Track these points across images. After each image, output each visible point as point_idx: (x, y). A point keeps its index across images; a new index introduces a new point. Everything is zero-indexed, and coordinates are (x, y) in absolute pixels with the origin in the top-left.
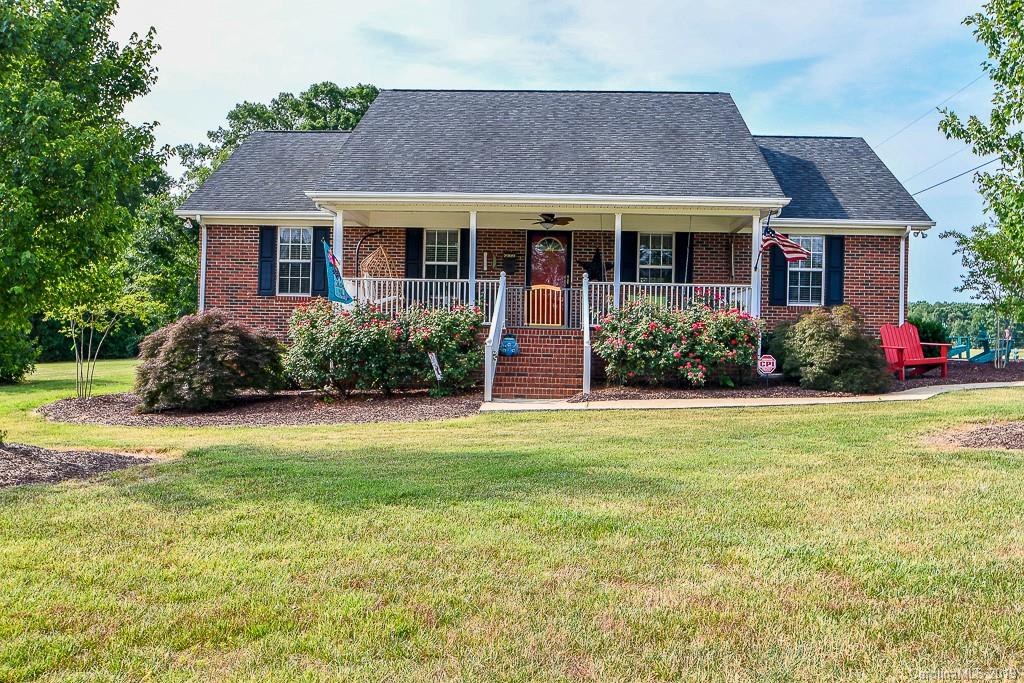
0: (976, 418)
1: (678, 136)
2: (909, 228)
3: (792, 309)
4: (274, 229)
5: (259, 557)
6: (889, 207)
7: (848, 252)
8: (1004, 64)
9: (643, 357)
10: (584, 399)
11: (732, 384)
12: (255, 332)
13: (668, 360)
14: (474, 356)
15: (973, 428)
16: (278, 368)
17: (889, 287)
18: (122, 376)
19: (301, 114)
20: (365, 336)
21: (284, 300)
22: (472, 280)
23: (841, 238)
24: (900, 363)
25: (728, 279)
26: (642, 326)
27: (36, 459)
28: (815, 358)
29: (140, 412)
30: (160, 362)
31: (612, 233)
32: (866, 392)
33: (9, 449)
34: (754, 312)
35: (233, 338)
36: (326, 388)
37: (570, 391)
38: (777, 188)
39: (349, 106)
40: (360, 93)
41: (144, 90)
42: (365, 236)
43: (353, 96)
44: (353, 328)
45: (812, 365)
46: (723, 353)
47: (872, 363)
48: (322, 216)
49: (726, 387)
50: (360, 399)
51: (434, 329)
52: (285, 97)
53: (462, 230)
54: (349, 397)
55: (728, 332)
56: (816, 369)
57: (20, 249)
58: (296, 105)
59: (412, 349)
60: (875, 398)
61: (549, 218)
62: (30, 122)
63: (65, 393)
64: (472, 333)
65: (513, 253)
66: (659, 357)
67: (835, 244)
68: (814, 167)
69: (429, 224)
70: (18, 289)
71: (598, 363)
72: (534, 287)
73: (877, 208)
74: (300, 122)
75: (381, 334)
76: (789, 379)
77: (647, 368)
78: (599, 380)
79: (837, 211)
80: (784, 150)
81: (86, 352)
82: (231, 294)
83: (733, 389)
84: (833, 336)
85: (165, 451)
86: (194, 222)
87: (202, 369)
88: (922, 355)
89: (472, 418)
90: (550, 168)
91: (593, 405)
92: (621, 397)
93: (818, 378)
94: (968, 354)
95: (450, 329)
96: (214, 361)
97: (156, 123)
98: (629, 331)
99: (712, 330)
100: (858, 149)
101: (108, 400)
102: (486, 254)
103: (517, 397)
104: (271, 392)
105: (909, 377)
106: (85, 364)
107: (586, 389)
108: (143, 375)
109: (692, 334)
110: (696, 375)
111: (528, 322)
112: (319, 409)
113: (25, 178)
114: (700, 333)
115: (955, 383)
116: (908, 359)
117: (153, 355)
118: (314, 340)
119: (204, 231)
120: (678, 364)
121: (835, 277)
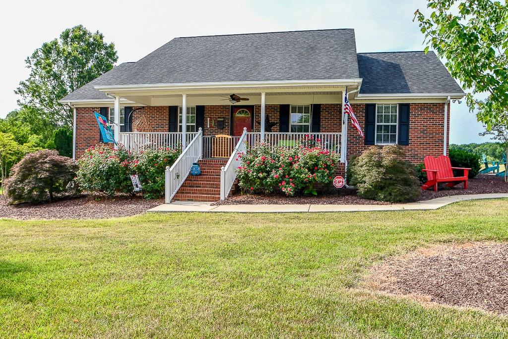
2: (449, 98)
4: (107, 108)
6: (438, 86)
9: (258, 178)
10: (218, 203)
11: (316, 194)
13: (273, 179)
22: (184, 133)
23: (408, 105)
24: (434, 181)
28: (367, 179)
31: (260, 106)
32: (400, 202)
38: (358, 73)
45: (364, 182)
46: (306, 175)
49: (310, 195)
53: (198, 107)
56: (366, 185)
61: (234, 97)
65: (223, 118)
66: (265, 178)
67: (405, 109)
68: (400, 67)
72: (217, 136)
73: (430, 86)
76: (349, 193)
77: (262, 184)
79: (405, 89)
80: (385, 59)
82: (87, 142)
83: (317, 198)
84: (379, 165)
88: (452, 174)
93: (368, 191)
94: (498, 170)
99: (301, 162)
102: (209, 119)
103: (189, 200)
105: (440, 189)
107: (222, 196)
109: (288, 164)
110: (288, 189)
111: (214, 155)
115: (471, 194)
116: (440, 178)
119: (75, 111)
120: (278, 182)
121: (404, 128)
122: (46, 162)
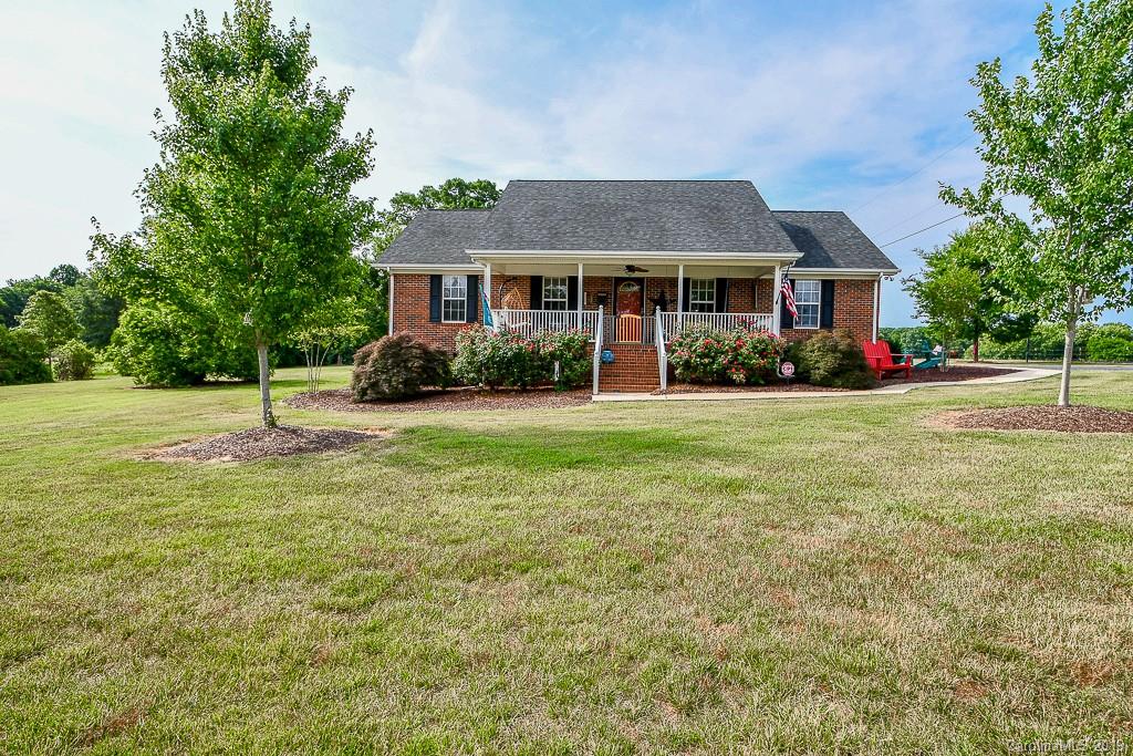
0: (955, 407)
1: (719, 211)
2: (881, 274)
3: (797, 331)
4: (439, 277)
5: (496, 508)
6: (867, 260)
7: (837, 291)
8: (994, 150)
9: (702, 364)
10: (662, 393)
11: (762, 382)
12: (433, 347)
13: (719, 365)
14: (585, 363)
15: (957, 414)
16: (448, 372)
17: (865, 317)
18: (341, 377)
19: (439, 200)
20: (509, 349)
21: (448, 325)
22: (580, 311)
23: (833, 281)
24: (879, 368)
25: (753, 309)
26: (700, 342)
27: (301, 436)
28: (821, 365)
29: (355, 402)
30: (368, 368)
32: (859, 388)
33: (281, 429)
34: (776, 331)
35: (418, 351)
36: (481, 385)
37: (652, 386)
38: (793, 246)
39: (472, 195)
40: (480, 186)
41: (366, 175)
42: (504, 281)
43: (475, 188)
44: (501, 345)
45: (819, 369)
46: (756, 361)
47: (862, 368)
48: (475, 267)
49: (760, 385)
50: (506, 393)
51: (556, 345)
52: (427, 189)
53: (570, 277)
54: (498, 391)
55: (760, 347)
56: (822, 372)
57: (289, 288)
58: (435, 194)
59: (542, 359)
60: (867, 392)
61: (630, 268)
62: (295, 195)
63: (299, 389)
64: (583, 347)
65: (604, 293)
66: (713, 363)
67: (828, 286)
68: (812, 233)
69: (545, 273)
70: (287, 315)
71: (671, 368)
72: (622, 316)
74: (439, 205)
75: (521, 349)
76: (802, 379)
77: (705, 371)
78: (671, 380)
79: (829, 262)
81: (314, 359)
82: (412, 320)
83: (764, 386)
84: (834, 349)
85: (385, 429)
86: (385, 272)
87: (398, 372)
88: (891, 362)
89: (589, 406)
90: (632, 233)
91: (670, 397)
92: (688, 392)
93: (824, 378)
95: (568, 346)
96: (406, 367)
97: (375, 199)
98: (691, 346)
99: (749, 345)
100: (840, 219)
101: (330, 394)
102: (586, 293)
103: (615, 391)
104: (444, 387)
105: (884, 378)
106: (314, 369)
107: (663, 385)
108: (357, 377)
109: (735, 349)
110: (739, 376)
111: (618, 340)
112: (478, 400)
113: (292, 237)
114: (741, 347)
116: (884, 365)
117: (363, 362)
118: (474, 353)
119: (392, 278)
120: (726, 368)
121: (828, 309)
122: (411, 347)
